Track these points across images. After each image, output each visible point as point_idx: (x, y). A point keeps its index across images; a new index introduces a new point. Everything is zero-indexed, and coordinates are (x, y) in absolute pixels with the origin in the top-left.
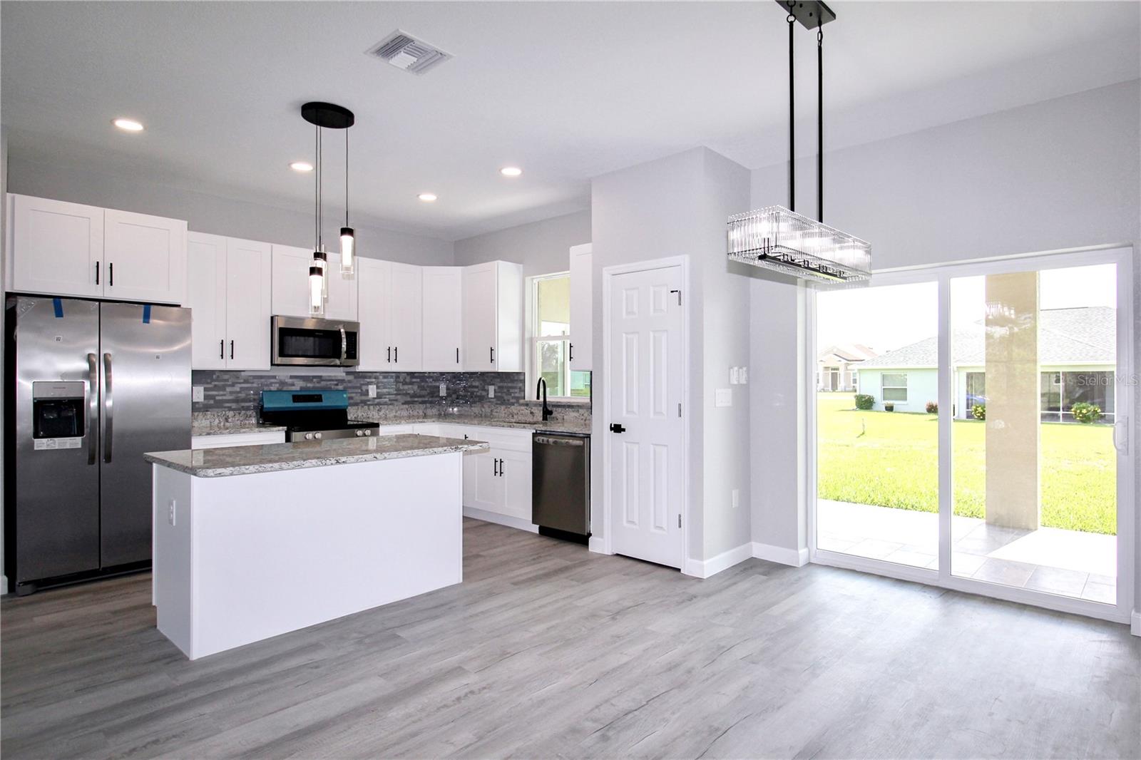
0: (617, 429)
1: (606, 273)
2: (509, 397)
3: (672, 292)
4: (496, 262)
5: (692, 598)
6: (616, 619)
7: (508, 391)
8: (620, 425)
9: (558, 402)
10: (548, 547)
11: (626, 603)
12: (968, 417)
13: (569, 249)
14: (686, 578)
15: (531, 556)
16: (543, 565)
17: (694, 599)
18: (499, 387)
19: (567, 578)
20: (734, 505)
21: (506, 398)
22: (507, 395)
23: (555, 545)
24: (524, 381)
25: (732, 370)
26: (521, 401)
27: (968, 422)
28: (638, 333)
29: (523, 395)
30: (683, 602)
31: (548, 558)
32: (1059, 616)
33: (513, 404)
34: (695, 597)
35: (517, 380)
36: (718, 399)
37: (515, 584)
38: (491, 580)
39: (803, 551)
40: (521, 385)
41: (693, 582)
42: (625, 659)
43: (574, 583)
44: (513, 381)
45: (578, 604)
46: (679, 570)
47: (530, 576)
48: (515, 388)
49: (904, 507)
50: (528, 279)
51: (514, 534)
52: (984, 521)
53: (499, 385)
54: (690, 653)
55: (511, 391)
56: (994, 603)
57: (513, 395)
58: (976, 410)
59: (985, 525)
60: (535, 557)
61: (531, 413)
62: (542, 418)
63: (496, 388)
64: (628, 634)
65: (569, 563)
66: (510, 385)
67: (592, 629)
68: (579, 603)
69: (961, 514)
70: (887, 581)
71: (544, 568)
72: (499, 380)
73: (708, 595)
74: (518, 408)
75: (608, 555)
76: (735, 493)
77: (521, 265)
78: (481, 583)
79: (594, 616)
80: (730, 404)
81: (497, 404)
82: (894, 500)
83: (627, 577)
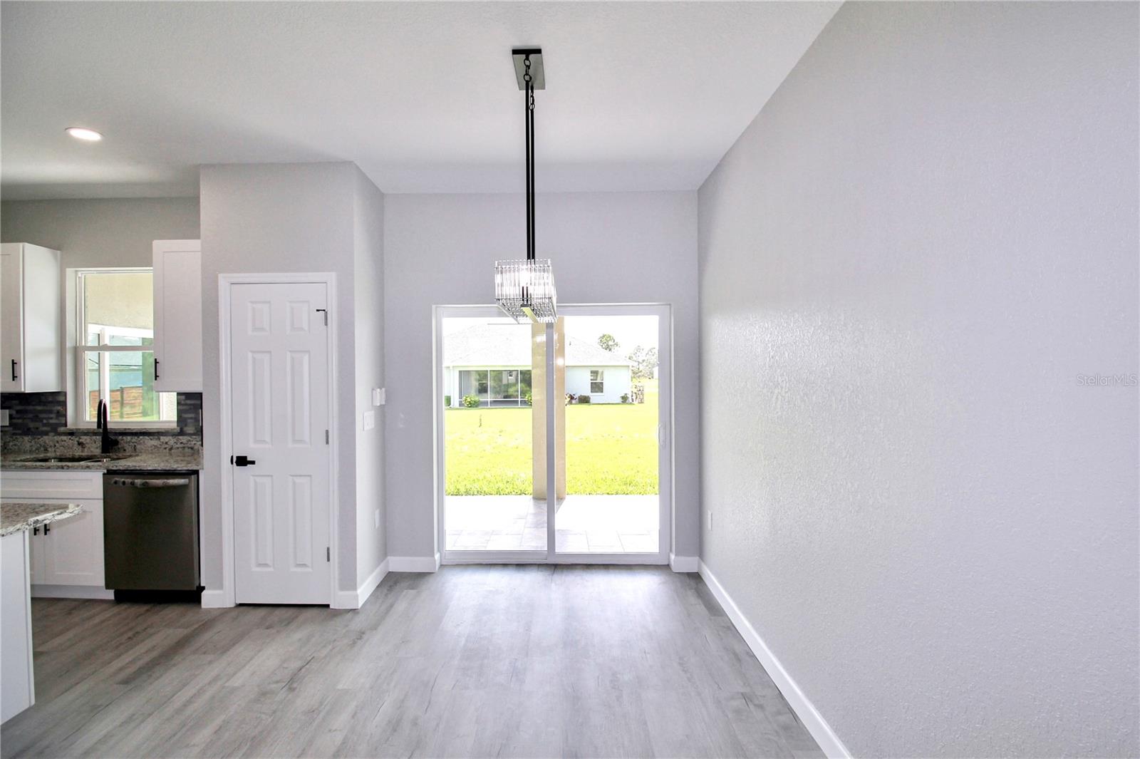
0: (242, 461)
1: (223, 281)
2: (38, 424)
3: (318, 310)
4: (21, 245)
5: (361, 634)
6: (294, 689)
7: (37, 416)
8: (246, 457)
9: (125, 429)
10: (141, 615)
11: (295, 665)
12: (460, 405)
13: (151, 244)
14: (339, 613)
15: (122, 634)
16: (149, 643)
17: (364, 636)
18: (18, 412)
19: (195, 652)
20: (377, 525)
21: (31, 425)
22: (32, 420)
23: (148, 611)
24: (64, 404)
25: (374, 392)
26: (62, 429)
27: (461, 409)
28: (270, 352)
29: (64, 422)
30: (354, 643)
31: (151, 631)
32: (627, 569)
33: (46, 433)
34: (363, 633)
35: (51, 402)
36: (365, 422)
37: (126, 682)
38: (83, 687)
39: (437, 556)
40: (59, 408)
41: (350, 615)
42: (339, 738)
43: (210, 657)
44: (45, 404)
45: (236, 685)
46: (327, 606)
47: (140, 663)
48: (51, 412)
49: (472, 493)
50: (70, 272)
51: (75, 608)
52: (532, 496)
53: (19, 408)
54: (403, 701)
55: (42, 416)
56: (589, 569)
57: (45, 421)
58: (466, 400)
59: (532, 500)
60: (130, 634)
61: (80, 444)
62: (100, 451)
63: (14, 412)
64: (321, 703)
65: (185, 632)
66: (39, 408)
67: (274, 712)
68: (236, 682)
69: (513, 493)
70: (510, 568)
71: (154, 647)
72: (17, 402)
73: (374, 627)
74: (56, 438)
75: (230, 608)
76: (377, 512)
77: (59, 252)
78: (70, 696)
79: (264, 694)
80: (373, 426)
81: (14, 434)
82: (462, 490)
83: (273, 631)
